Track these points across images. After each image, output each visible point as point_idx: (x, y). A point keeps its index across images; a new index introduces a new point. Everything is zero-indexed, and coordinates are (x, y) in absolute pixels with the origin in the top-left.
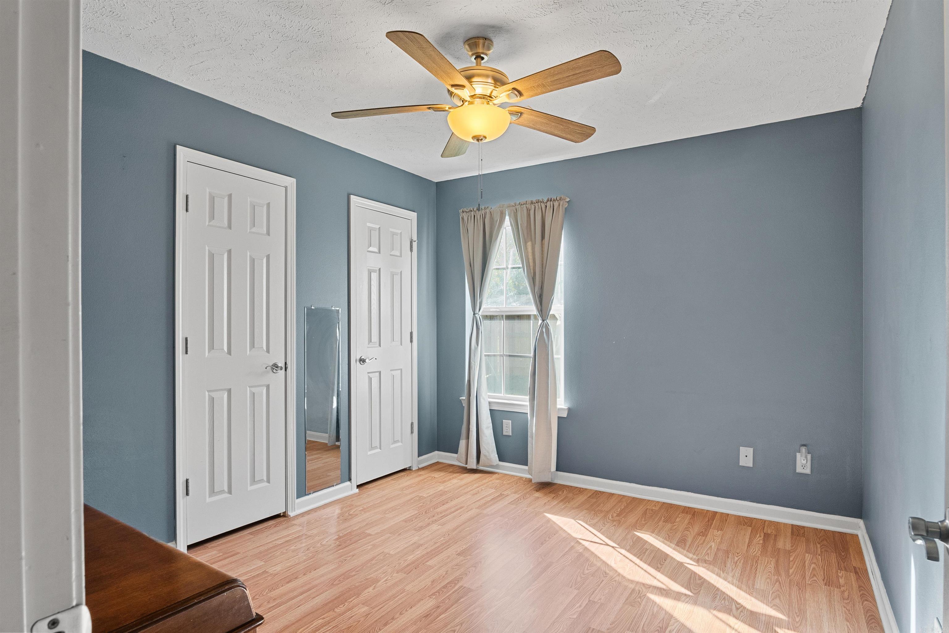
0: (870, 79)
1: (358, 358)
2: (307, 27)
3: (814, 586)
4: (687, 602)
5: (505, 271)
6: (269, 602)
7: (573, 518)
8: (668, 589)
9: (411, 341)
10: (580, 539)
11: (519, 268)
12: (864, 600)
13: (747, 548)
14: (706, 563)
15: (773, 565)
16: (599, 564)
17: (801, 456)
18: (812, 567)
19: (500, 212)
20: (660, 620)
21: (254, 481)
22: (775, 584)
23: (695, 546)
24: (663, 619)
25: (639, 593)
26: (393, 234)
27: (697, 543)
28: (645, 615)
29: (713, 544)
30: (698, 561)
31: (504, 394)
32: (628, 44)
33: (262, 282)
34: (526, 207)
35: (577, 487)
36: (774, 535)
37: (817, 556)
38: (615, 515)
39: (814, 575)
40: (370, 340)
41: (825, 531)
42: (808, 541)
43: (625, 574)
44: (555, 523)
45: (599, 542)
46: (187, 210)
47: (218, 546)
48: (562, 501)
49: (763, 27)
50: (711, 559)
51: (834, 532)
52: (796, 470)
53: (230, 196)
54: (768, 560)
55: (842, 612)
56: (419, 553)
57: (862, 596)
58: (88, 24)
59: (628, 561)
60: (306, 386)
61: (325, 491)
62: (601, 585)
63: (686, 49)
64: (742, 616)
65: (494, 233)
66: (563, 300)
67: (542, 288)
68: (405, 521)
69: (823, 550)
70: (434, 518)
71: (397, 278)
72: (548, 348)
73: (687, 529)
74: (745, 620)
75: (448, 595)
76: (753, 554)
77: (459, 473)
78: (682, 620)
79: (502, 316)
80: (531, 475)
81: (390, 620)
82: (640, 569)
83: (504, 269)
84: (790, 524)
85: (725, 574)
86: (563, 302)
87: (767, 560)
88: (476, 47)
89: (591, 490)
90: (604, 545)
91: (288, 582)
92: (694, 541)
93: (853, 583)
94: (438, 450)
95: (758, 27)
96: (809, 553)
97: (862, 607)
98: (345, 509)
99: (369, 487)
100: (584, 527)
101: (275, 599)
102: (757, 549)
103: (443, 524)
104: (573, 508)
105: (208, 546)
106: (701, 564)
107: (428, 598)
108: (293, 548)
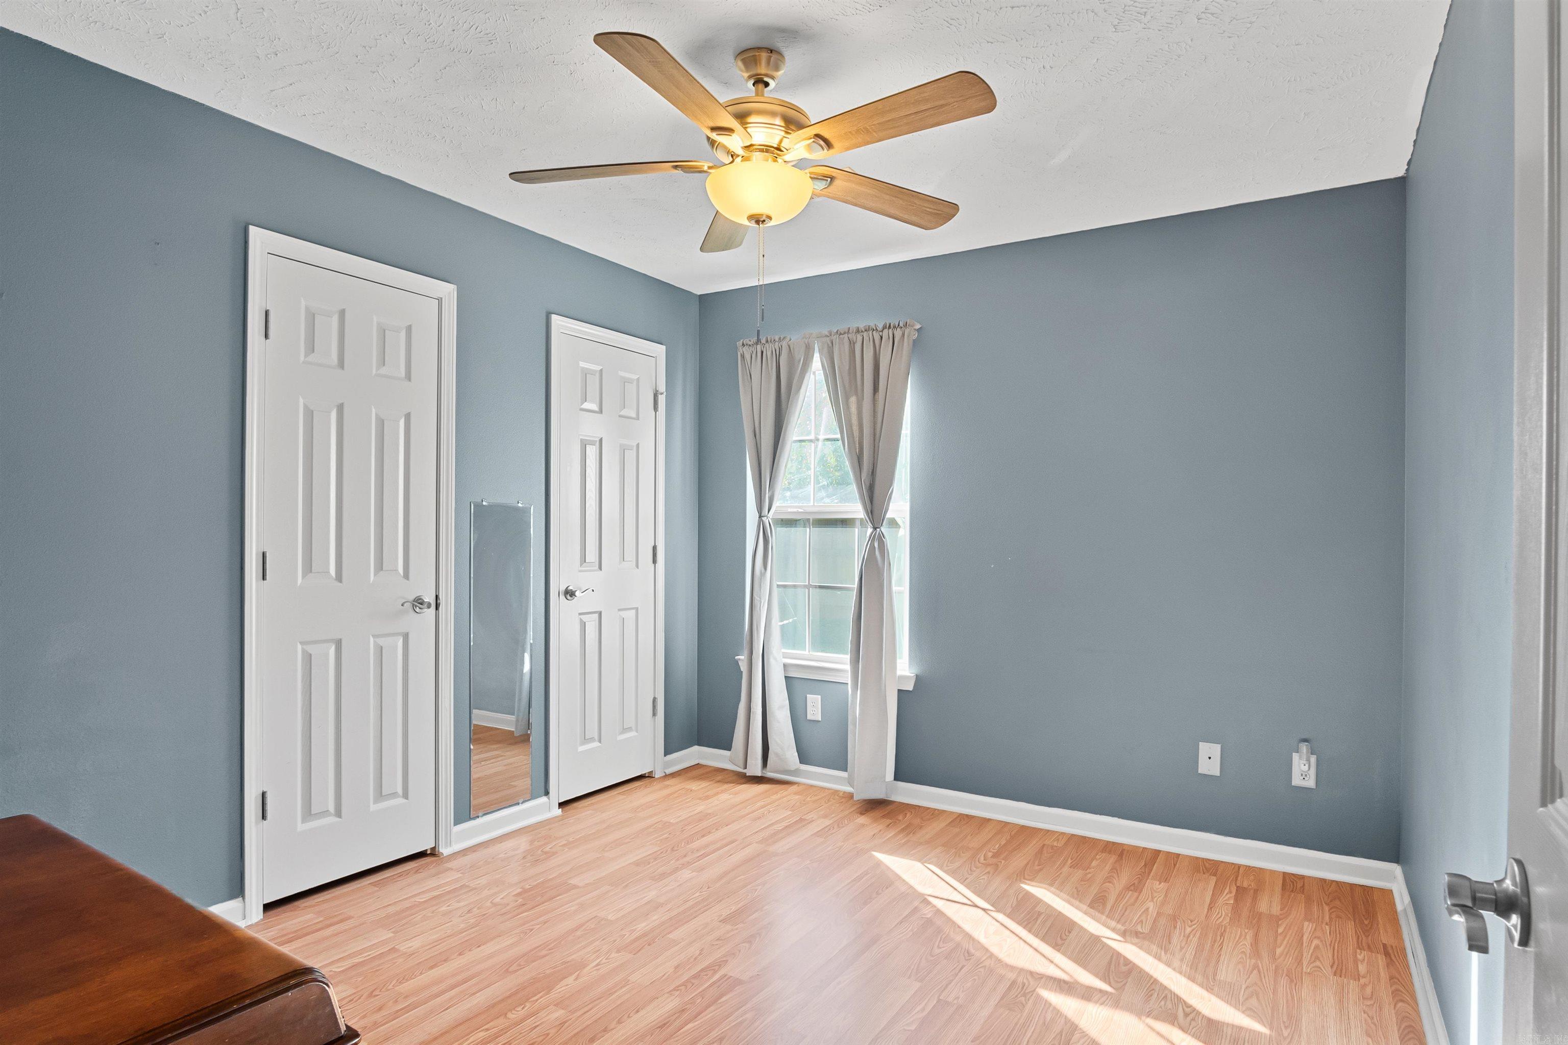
0: (1418, 129)
1: (563, 588)
2: (466, 26)
3: (1316, 975)
4: (1101, 1004)
5: (813, 445)
6: (396, 1001)
7: (919, 861)
8: (1071, 980)
9: (655, 561)
10: (929, 895)
11: (836, 440)
12: (1397, 1001)
13: (1208, 912)
14: (1137, 937)
15: (1249, 938)
16: (958, 938)
17: (1300, 758)
18: (1313, 945)
19: (804, 345)
20: (1056, 1033)
21: (380, 796)
22: (1252, 972)
23: (1120, 909)
24: (1061, 1031)
25: (1023, 988)
26: (625, 381)
27: (1124, 903)
28: (1031, 1026)
29: (1151, 905)
30: (1124, 934)
31: (809, 652)
32: (1013, 63)
33: (397, 461)
34: (849, 338)
35: (929, 808)
36: (1252, 891)
37: (1324, 925)
38: (990, 854)
39: (1317, 958)
40: (583, 559)
41: (1338, 884)
42: (1309, 900)
43: (1002, 955)
44: (888, 868)
45: (961, 901)
46: (266, 336)
47: (317, 905)
48: (903, 830)
49: (1238, 37)
50: (1146, 929)
51: (1352, 886)
52: (1291, 782)
53: (342, 313)
54: (1241, 932)
55: (1361, 1022)
56: (656, 918)
57: (1395, 993)
58: (90, 14)
59: (1008, 932)
60: (472, 636)
61: (504, 813)
62: (959, 974)
63: (1110, 72)
64: (1193, 1029)
65: (795, 381)
66: (909, 494)
67: (873, 473)
68: (637, 864)
69: (1333, 916)
70: (687, 859)
71: (630, 455)
72: (883, 575)
73: (1108, 879)
74: (1199, 1034)
75: (701, 989)
76: (1218, 922)
77: (733, 783)
78: (1094, 1033)
79: (808, 520)
80: (852, 786)
81: (600, 1032)
82: (1028, 947)
83: (811, 441)
84: (1280, 872)
85: (1168, 955)
86: (908, 497)
87: (1239, 931)
88: (756, 64)
89: (952, 813)
90: (970, 905)
91: (432, 968)
92: (1119, 899)
93: (1381, 970)
94: (699, 745)
95: (1230, 37)
96: (1310, 920)
97: (1393, 1012)
98: (536, 843)
99: (580, 806)
100: (938, 876)
101: (406, 997)
102: (1224, 913)
103: (702, 869)
104: (921, 844)
105: (300, 906)
106: (1128, 938)
107: (666, 995)
108: (444, 908)
